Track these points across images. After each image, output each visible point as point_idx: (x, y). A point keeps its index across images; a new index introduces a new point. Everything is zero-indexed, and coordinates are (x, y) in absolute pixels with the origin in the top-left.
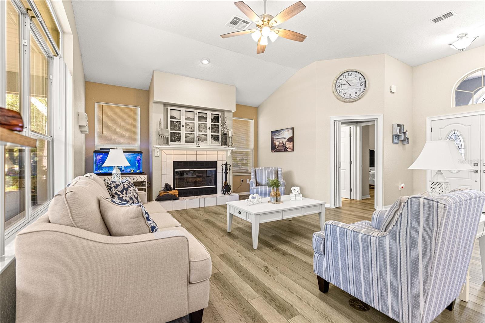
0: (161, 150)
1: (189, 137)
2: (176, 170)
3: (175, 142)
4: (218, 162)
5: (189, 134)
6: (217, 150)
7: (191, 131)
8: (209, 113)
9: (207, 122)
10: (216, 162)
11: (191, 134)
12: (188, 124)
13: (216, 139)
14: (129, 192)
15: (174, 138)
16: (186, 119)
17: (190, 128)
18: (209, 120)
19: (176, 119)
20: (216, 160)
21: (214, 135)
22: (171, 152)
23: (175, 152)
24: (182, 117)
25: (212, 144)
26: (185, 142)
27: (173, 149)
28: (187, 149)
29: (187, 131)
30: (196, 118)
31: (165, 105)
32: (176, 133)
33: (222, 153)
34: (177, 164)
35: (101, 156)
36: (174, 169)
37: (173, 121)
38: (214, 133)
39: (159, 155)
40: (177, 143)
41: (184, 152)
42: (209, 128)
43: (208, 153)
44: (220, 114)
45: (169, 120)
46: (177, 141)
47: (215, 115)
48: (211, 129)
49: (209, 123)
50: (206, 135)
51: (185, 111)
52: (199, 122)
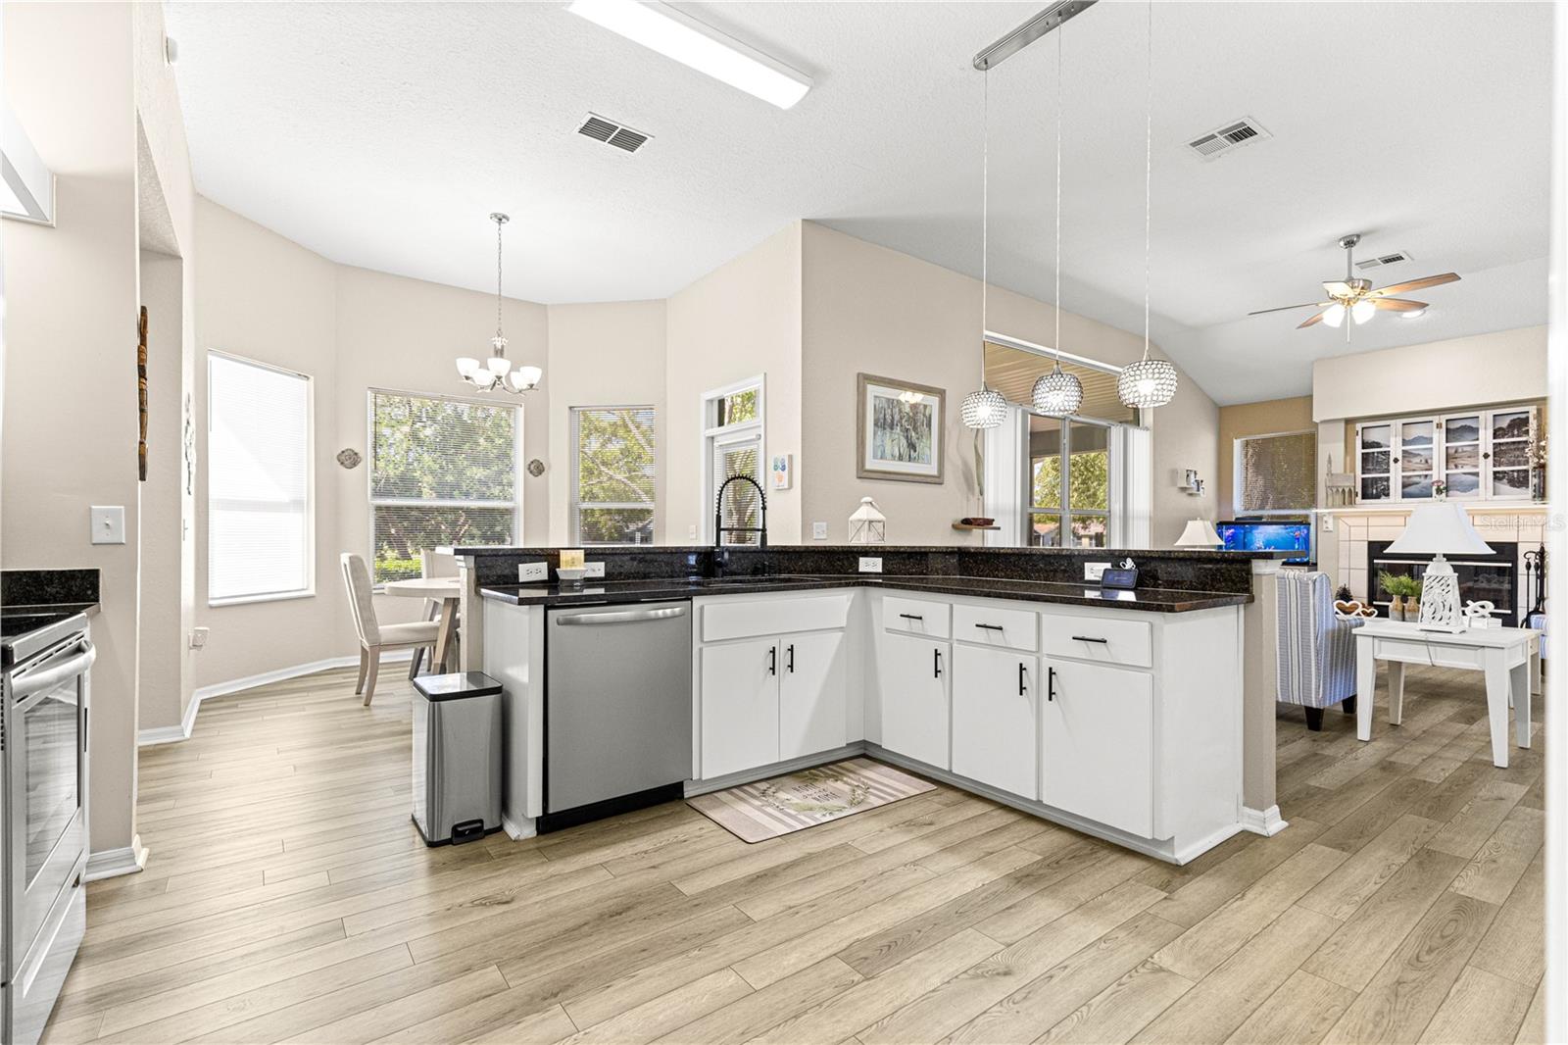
0: (1336, 517)
1: (1417, 483)
2: (1375, 561)
3: (1378, 497)
4: (1520, 545)
5: (1420, 476)
6: (1518, 513)
7: (1427, 470)
8: (1486, 417)
9: (1477, 439)
10: (1515, 545)
11: (1426, 476)
12: (1415, 452)
13: (1519, 482)
15: (1374, 491)
16: (1405, 442)
17: (1423, 461)
18: (1485, 434)
19: (1381, 447)
20: (1515, 541)
21: (1513, 471)
22: (1363, 521)
23: (1374, 521)
24: (1392, 440)
25: (1496, 497)
26: (1403, 497)
27: (1368, 515)
28: (1406, 514)
29: (1414, 470)
30: (1439, 436)
31: (1349, 422)
32: (1381, 478)
33: (1539, 520)
34: (1376, 549)
35: (1232, 530)
36: (1370, 559)
37: (1373, 453)
38: (1514, 465)
39: (1331, 529)
40: (1383, 500)
41: (1399, 521)
42: (1486, 456)
44: (1530, 409)
45: (1359, 451)
46: (1383, 497)
47: (1516, 417)
48: (1491, 457)
49: (1485, 441)
50: (1476, 474)
51: (1404, 424)
52: (1449, 445)
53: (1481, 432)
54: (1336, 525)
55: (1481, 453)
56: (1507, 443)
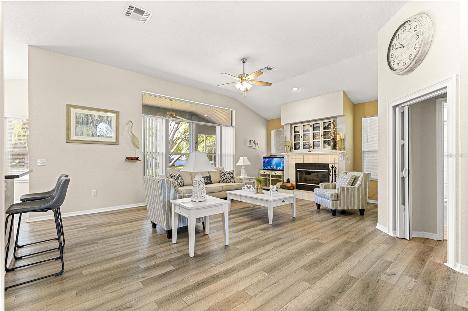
0: (288, 156)
1: (306, 145)
2: (297, 170)
4: (329, 164)
5: (307, 142)
6: (329, 154)
7: (308, 140)
8: (322, 122)
12: (307, 134)
14: (225, 176)
16: (304, 131)
17: (308, 137)
18: (322, 128)
19: (298, 133)
21: (329, 140)
22: (294, 157)
23: (297, 157)
24: (301, 130)
25: (324, 149)
26: (303, 149)
27: (295, 155)
28: (304, 155)
29: (306, 140)
30: (311, 129)
31: (291, 124)
32: (298, 143)
33: (334, 156)
34: (298, 166)
35: (267, 160)
36: (296, 168)
37: (296, 135)
38: (329, 139)
39: (287, 159)
40: (299, 150)
41: (302, 157)
42: (322, 136)
43: (320, 156)
44: (332, 120)
45: (293, 134)
48: (323, 136)
49: (321, 131)
50: (319, 141)
51: (303, 125)
52: (313, 132)
53: (321, 128)
54: (288, 158)
55: (321, 135)
56: (327, 131)
